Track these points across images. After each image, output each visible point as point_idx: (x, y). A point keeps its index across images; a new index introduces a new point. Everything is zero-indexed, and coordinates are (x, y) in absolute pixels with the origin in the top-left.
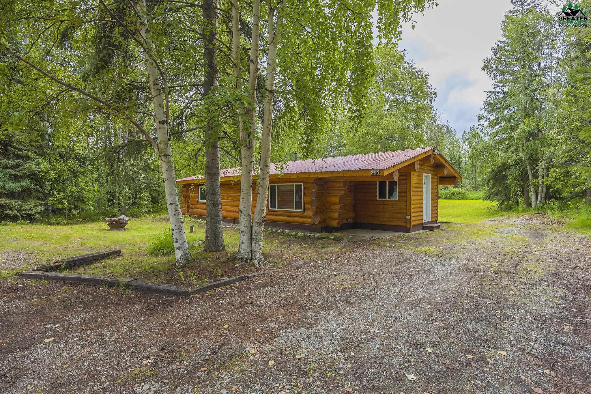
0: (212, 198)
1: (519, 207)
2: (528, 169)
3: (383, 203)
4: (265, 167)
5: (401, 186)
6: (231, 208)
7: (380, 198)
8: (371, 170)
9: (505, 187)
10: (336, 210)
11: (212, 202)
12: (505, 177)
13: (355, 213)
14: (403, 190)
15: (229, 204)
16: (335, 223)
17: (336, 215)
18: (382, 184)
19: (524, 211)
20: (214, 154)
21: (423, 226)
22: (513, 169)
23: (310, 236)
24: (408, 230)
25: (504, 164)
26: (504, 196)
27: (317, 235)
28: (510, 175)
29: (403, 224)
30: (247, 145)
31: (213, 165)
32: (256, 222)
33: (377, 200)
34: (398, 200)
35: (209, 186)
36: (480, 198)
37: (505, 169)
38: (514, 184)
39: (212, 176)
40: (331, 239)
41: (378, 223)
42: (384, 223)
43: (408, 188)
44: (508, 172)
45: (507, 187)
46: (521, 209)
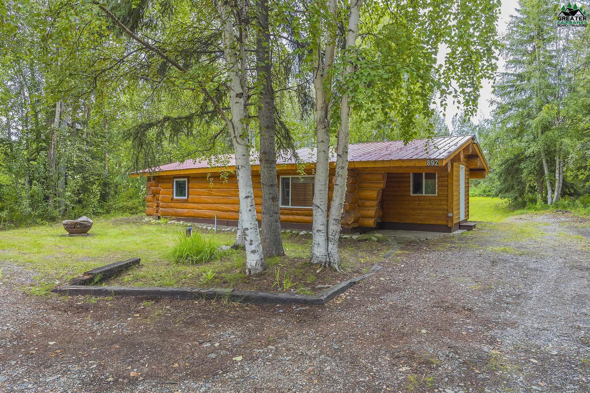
0: (271, 191)
1: (538, 203)
2: (544, 161)
3: (419, 199)
4: (345, 154)
5: (441, 179)
6: (224, 207)
7: (415, 192)
8: (427, 159)
9: (519, 182)
10: (371, 206)
11: (271, 196)
12: (519, 171)
13: (383, 211)
14: (443, 183)
15: (221, 201)
16: (371, 222)
17: (372, 212)
18: (418, 177)
19: (543, 208)
20: (272, 137)
21: (460, 226)
22: (528, 162)
23: (345, 238)
24: (449, 230)
25: (517, 156)
26: (517, 192)
27: (355, 237)
28: (525, 168)
29: (444, 223)
30: (325, 127)
31: (271, 150)
32: (334, 219)
33: (411, 195)
34: (437, 195)
35: (267, 176)
36: (476, 195)
37: (520, 161)
38: (529, 179)
39: (270, 164)
40: (374, 241)
41: (412, 222)
42: (419, 222)
43: (450, 181)
44: (522, 165)
45: (520, 182)
46: (540, 206)
